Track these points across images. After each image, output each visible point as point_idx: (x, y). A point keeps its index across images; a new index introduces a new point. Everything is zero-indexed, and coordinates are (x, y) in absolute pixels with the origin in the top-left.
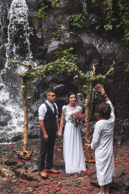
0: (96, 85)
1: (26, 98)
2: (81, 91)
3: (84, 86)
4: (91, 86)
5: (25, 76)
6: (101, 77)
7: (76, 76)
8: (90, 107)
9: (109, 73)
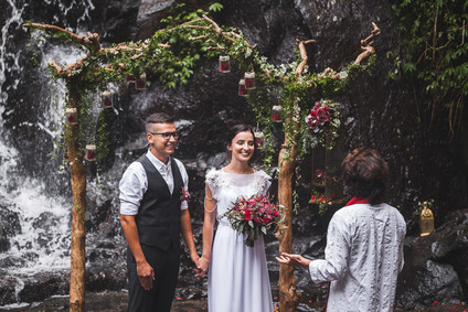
0: (317, 103)
1: (78, 150)
2: (264, 126)
3: (275, 107)
4: (297, 109)
5: (77, 76)
6: (333, 77)
7: (247, 75)
8: (294, 178)
9: (361, 63)
